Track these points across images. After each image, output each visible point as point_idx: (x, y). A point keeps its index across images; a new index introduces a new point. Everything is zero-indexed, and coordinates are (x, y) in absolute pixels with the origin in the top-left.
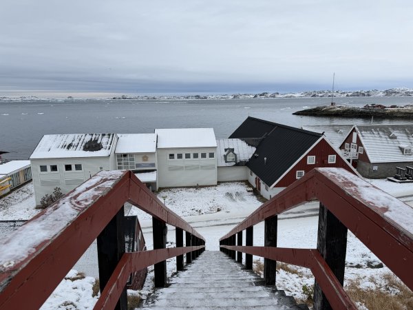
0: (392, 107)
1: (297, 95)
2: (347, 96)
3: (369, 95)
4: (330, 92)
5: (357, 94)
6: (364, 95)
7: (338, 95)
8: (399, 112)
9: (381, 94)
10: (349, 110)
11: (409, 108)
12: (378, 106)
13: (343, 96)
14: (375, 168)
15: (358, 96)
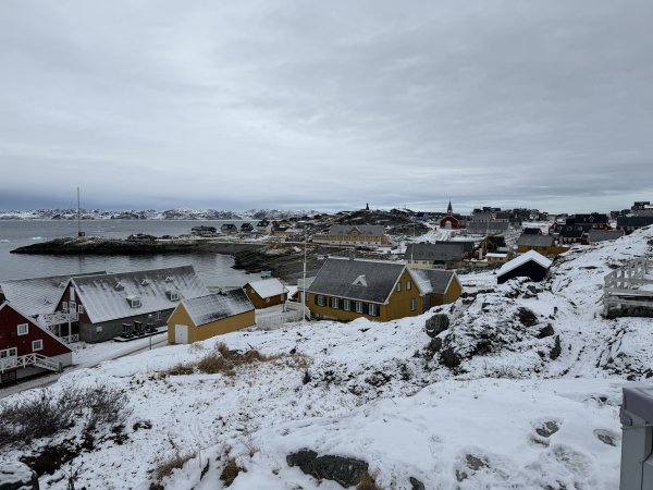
0: (164, 238)
1: (25, 215)
2: (112, 218)
3: (143, 218)
4: (84, 211)
5: (127, 216)
6: (136, 217)
7: (98, 217)
8: (172, 244)
9: (160, 217)
10: (106, 243)
11: (184, 239)
12: (146, 237)
13: (105, 218)
14: (99, 329)
15: (128, 218)
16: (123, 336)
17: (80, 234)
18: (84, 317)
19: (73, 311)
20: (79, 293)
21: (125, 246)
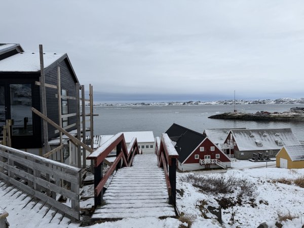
0: (274, 113)
1: (213, 103)
2: (249, 103)
3: (264, 103)
4: (237, 101)
5: (256, 102)
6: (260, 103)
7: (242, 103)
8: (279, 116)
9: (273, 102)
10: (246, 115)
11: (286, 114)
12: (265, 113)
13: (246, 103)
14: (242, 154)
15: (256, 103)
16: (253, 159)
17: (235, 111)
18: (236, 147)
19: (231, 144)
20: (234, 137)
21: (255, 117)
